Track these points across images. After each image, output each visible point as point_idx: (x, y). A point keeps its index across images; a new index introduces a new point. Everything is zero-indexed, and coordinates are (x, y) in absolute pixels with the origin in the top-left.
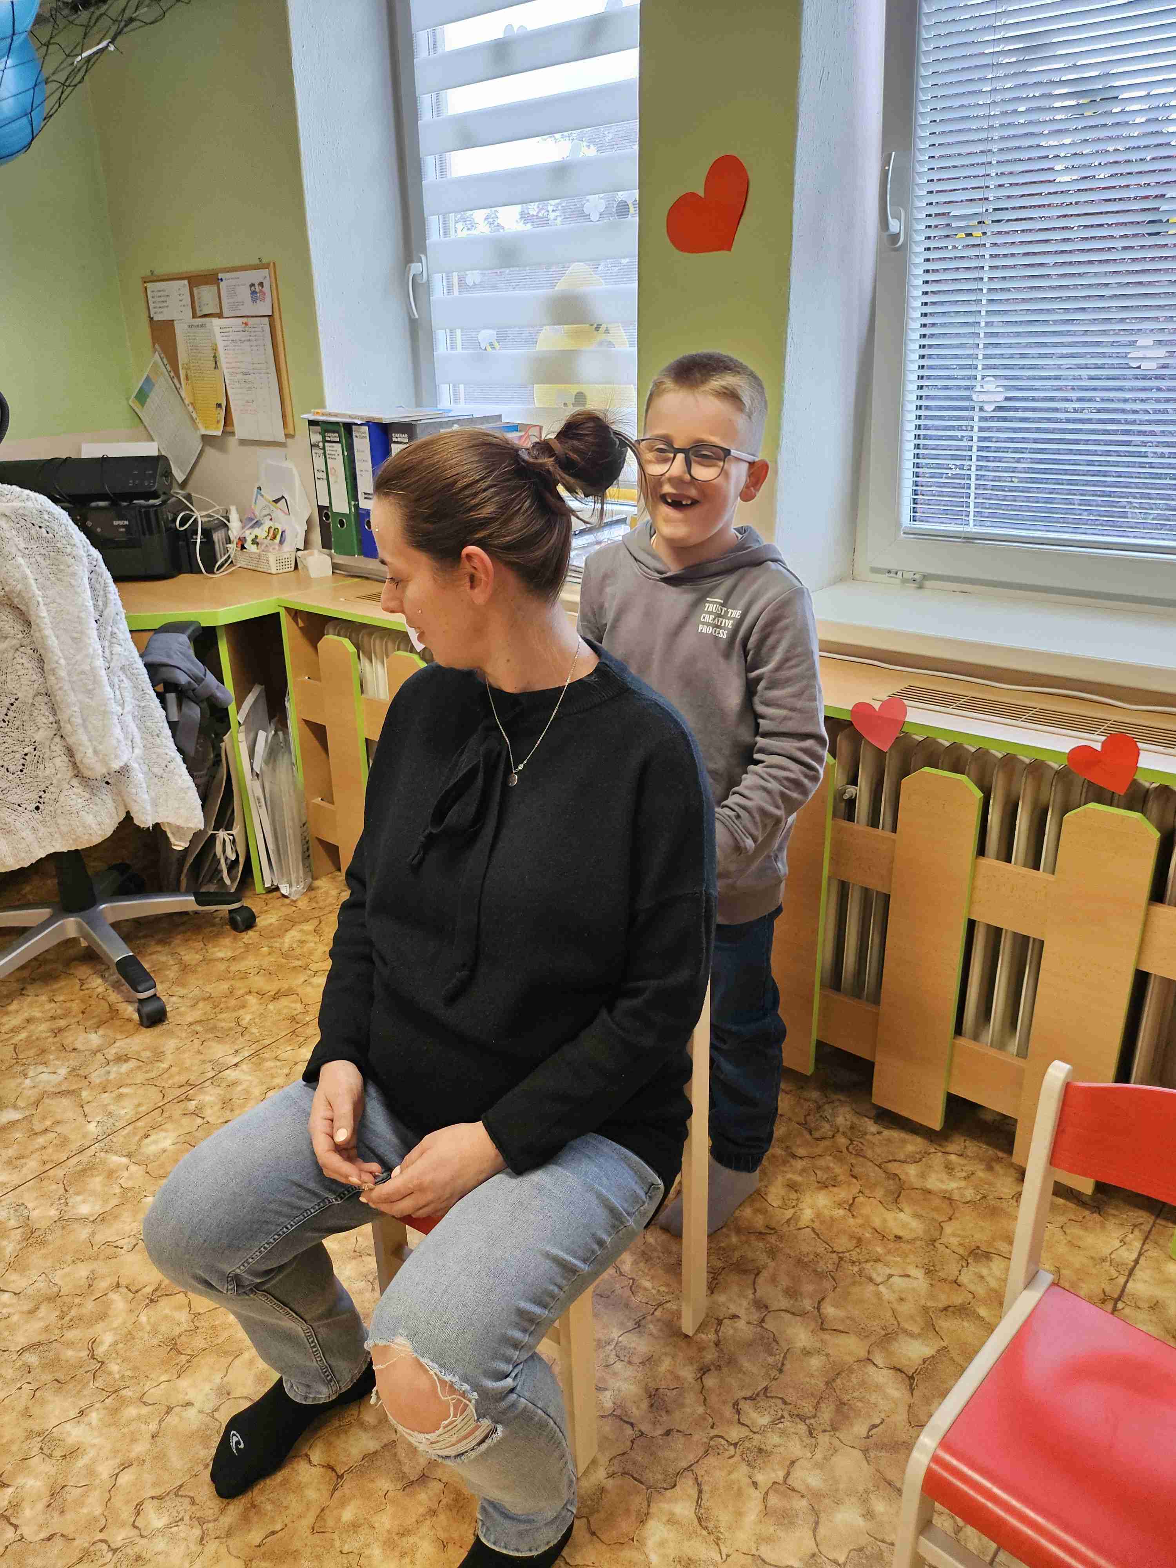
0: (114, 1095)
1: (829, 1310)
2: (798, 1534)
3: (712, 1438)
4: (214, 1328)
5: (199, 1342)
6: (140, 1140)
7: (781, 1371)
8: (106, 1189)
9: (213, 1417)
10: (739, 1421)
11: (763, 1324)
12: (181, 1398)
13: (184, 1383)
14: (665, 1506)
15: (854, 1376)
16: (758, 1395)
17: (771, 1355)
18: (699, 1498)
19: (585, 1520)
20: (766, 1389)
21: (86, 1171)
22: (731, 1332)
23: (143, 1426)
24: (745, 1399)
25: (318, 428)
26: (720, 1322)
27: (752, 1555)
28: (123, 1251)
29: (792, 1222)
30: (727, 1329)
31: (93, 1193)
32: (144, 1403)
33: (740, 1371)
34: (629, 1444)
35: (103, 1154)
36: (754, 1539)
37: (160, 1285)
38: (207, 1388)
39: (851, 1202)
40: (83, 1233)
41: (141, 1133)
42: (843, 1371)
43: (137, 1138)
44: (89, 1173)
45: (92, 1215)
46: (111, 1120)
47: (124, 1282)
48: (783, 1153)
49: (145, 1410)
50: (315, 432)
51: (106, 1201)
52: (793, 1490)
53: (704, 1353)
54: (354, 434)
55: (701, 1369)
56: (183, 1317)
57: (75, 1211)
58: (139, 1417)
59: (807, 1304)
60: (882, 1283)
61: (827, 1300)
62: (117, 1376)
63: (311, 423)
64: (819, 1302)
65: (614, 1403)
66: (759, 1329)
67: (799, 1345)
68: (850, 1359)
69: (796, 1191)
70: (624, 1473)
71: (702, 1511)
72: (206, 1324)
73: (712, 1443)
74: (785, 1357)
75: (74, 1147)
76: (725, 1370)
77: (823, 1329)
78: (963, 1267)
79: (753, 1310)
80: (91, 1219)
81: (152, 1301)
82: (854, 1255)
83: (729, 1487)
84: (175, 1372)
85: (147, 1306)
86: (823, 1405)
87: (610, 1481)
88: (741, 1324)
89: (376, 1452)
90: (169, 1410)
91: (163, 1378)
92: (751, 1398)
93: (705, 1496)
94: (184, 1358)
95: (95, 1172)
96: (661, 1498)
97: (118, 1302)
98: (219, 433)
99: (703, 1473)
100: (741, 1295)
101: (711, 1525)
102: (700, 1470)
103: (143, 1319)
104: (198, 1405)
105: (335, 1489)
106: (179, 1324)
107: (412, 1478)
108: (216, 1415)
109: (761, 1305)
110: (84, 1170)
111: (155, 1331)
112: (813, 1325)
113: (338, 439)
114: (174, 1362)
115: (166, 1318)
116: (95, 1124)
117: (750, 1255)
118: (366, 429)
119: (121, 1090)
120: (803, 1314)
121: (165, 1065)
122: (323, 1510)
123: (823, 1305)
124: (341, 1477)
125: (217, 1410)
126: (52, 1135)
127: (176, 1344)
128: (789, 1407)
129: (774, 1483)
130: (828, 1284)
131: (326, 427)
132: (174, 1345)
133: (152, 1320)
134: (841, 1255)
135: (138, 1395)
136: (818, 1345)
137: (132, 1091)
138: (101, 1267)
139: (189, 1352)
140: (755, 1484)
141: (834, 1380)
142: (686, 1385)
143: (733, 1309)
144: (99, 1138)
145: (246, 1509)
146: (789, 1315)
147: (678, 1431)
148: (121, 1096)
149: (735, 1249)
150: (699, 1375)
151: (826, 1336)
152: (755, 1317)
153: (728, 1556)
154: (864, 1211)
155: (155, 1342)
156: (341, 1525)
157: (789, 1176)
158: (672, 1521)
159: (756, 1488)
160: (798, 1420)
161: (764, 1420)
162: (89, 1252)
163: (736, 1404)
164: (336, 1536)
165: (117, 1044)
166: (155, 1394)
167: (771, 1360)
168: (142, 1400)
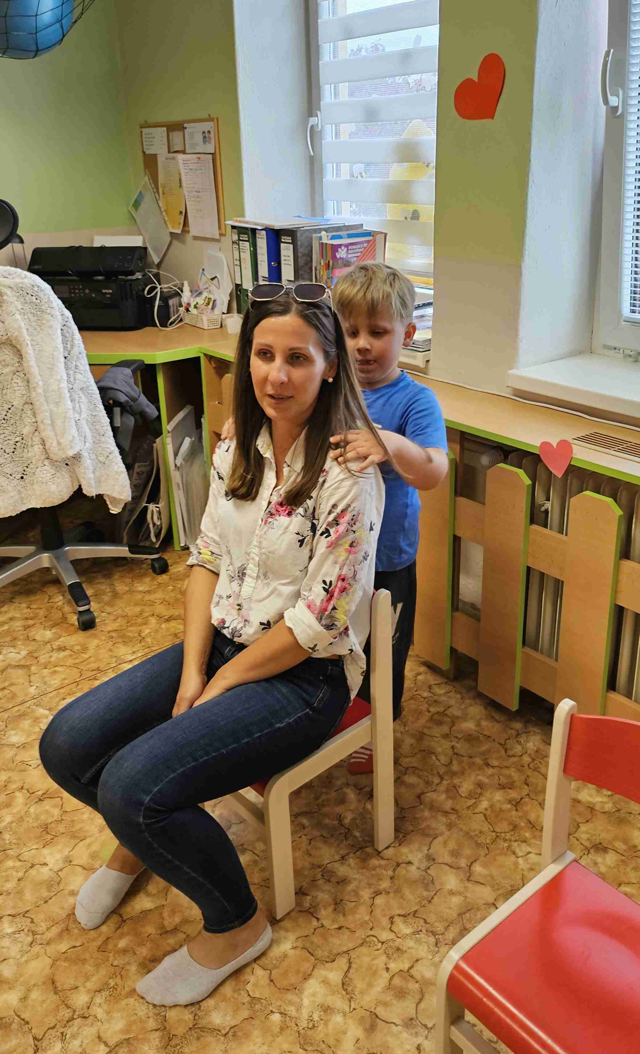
0: (50, 671)
1: (478, 868)
2: (405, 1004)
3: (368, 936)
4: (73, 821)
5: (61, 829)
6: (59, 701)
7: (430, 902)
8: (31, 729)
9: (57, 874)
10: (390, 929)
11: (428, 871)
12: (43, 860)
13: (46, 851)
14: (323, 972)
15: (479, 913)
16: (409, 914)
17: (427, 890)
18: (348, 971)
19: (269, 972)
20: (416, 911)
21: (22, 716)
22: (404, 872)
23: (15, 873)
24: (400, 915)
25: (236, 231)
26: (398, 865)
27: (371, 1012)
28: (31, 768)
29: (471, 808)
30: (401, 871)
31: (23, 730)
32: (19, 860)
33: (402, 897)
34: (313, 931)
35: (34, 707)
36: (375, 1002)
37: (47, 791)
38: (58, 856)
39: (518, 800)
40: (9, 753)
41: (61, 697)
42: (473, 909)
43: (58, 699)
44: (22, 718)
45: (17, 744)
46: (45, 687)
47: (26, 786)
48: (482, 762)
49: (18, 864)
50: (235, 233)
51: (29, 736)
52: (412, 977)
53: (381, 882)
54: (257, 236)
55: (376, 892)
56: (56, 812)
57: (9, 740)
58: (13, 868)
59: (463, 863)
60: (521, 856)
61: (478, 861)
62: (7, 842)
63: (233, 227)
64: (472, 863)
65: (311, 904)
66: (424, 873)
67: (448, 887)
68: (481, 902)
69: (481, 788)
70: (303, 948)
71: (347, 979)
72: (68, 819)
73: (367, 939)
74: (435, 894)
75: (18, 700)
76: (392, 895)
77: (468, 880)
78: (584, 854)
79: (424, 860)
80: (17, 746)
81: (40, 800)
82: (508, 836)
83: (369, 968)
84: (42, 844)
85: (37, 802)
86: (451, 928)
87: (293, 951)
88: (413, 868)
89: (150, 910)
90: (33, 866)
91: (34, 847)
92: (404, 916)
93: (351, 971)
94: (50, 837)
95: (27, 718)
96: (322, 967)
97: (20, 798)
98: (179, 231)
99: (355, 956)
100: (419, 850)
101: (350, 989)
102: (353, 955)
103: (32, 810)
104: (50, 866)
105: (119, 928)
106: (52, 816)
107: (168, 929)
108: (60, 873)
109: (431, 858)
110: (20, 716)
111: (37, 818)
112: (462, 876)
113: (247, 239)
114: (43, 838)
115: (47, 811)
116: (35, 687)
117: (434, 825)
118: (264, 233)
119: (56, 668)
120: (458, 868)
121: (86, 656)
122: (108, 939)
123: (474, 865)
124: (125, 921)
125: (61, 870)
126: (6, 692)
127: (47, 828)
128: (427, 925)
129: (401, 970)
130: (482, 852)
131: (241, 231)
132: (46, 828)
133: (37, 812)
134: (498, 834)
135: (17, 854)
136: (462, 890)
137: (63, 670)
138: (15, 776)
139: (54, 833)
140: (387, 969)
141: (464, 913)
142: (362, 900)
143: (410, 858)
144: (35, 697)
145: (62, 931)
146: (447, 867)
147: (347, 928)
148: (55, 672)
149: (426, 819)
150: (373, 896)
151: (469, 885)
152: (423, 866)
153: (354, 1009)
154: (525, 808)
155: (35, 824)
156: (116, 949)
157: (481, 778)
158: (325, 982)
159: (387, 972)
160: (431, 934)
161: (408, 931)
162: (11, 765)
163: (392, 918)
164: (111, 955)
165: (61, 639)
166: (26, 855)
167: (425, 893)
168: (18, 858)
